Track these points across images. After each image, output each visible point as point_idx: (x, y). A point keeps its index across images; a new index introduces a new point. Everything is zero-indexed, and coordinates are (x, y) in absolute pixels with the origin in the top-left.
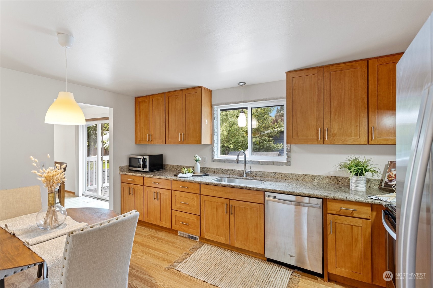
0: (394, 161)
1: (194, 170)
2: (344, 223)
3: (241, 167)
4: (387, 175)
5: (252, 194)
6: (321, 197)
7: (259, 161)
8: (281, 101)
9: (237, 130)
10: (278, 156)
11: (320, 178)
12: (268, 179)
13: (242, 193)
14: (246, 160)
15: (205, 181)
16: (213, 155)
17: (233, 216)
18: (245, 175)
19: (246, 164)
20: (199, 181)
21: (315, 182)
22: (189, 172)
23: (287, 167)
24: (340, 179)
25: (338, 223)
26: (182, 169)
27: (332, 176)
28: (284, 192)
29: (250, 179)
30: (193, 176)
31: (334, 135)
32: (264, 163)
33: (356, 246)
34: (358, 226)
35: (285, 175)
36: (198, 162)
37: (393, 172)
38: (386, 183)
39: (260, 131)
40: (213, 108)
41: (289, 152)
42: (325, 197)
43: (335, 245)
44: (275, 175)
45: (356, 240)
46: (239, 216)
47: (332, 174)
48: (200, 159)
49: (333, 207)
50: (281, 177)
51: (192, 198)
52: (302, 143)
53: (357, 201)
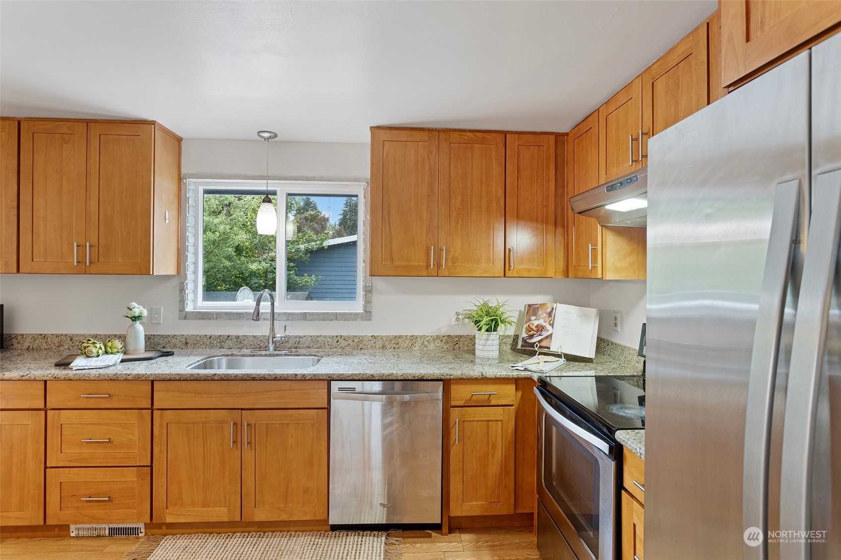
0: (533, 304)
1: (125, 346)
2: (476, 419)
3: (262, 330)
4: (525, 327)
5: (300, 390)
6: (441, 378)
7: (305, 314)
8: (352, 185)
9: (214, 243)
10: (307, 299)
11: (424, 340)
12: (325, 350)
13: (276, 391)
14: (275, 311)
15: (168, 372)
16: (182, 301)
17: (251, 449)
18: (271, 347)
19: (275, 322)
20: (149, 373)
21: (416, 349)
22: (109, 350)
23: (365, 322)
24: (457, 339)
25: (468, 421)
26: (85, 345)
27: (444, 335)
28: (373, 377)
29: (286, 355)
30: (122, 361)
31: (455, 260)
32: (315, 316)
33: (493, 456)
34: (497, 421)
35: (361, 339)
36: (138, 322)
37: (533, 322)
38: (524, 340)
39: (268, 248)
40: (185, 184)
41: (369, 291)
42: (448, 377)
43: (462, 463)
44: (339, 341)
45: (494, 447)
46: (266, 447)
47: (444, 331)
48: (145, 313)
49: (460, 393)
50: (352, 344)
51: (125, 422)
52: (400, 273)
53: (497, 376)
